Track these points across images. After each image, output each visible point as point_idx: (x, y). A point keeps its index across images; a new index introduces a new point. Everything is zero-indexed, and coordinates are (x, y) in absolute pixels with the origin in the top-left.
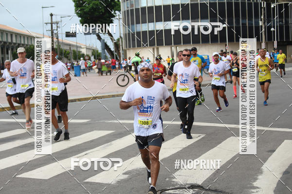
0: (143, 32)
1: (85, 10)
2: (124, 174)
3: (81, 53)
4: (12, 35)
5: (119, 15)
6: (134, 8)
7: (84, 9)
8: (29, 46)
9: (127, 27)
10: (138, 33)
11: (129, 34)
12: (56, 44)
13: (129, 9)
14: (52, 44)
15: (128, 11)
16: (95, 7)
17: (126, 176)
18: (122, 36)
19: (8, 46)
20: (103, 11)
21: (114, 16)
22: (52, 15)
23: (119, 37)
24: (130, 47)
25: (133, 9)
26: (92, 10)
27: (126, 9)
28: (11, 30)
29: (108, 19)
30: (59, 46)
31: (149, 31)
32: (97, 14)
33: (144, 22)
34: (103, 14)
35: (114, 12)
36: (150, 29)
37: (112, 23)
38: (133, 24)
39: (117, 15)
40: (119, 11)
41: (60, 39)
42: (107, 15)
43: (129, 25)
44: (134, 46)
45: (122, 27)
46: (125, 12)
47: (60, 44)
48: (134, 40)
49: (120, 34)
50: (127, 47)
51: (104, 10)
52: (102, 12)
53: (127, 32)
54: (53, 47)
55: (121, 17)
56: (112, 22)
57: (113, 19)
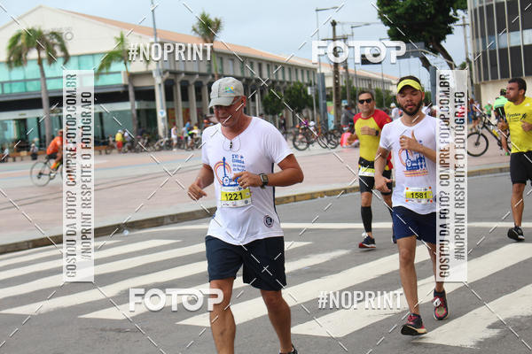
0: (511, 48)
1: (397, 12)
2: (489, 327)
3: (391, 95)
4: (260, 65)
5: (463, 18)
6: (494, 3)
7: (395, 10)
8: (292, 84)
9: (480, 40)
10: (503, 51)
11: (484, 53)
12: (344, 79)
13: (484, 4)
14: (336, 79)
15: (481, 8)
16: (416, 4)
17: (495, 332)
18: (471, 58)
19: (254, 85)
20: (433, 12)
21: (454, 20)
22: (334, 24)
23: (465, 61)
24: (486, 79)
25: (492, 5)
26: (411, 11)
27: (478, 5)
28: (259, 56)
29: (442, 26)
30: (349, 82)
31: (525, 46)
32: (421, 17)
33: (514, 28)
34: (434, 17)
35: (455, 11)
36: (526, 43)
37: (451, 33)
38: (491, 33)
39: (460, 17)
40: (464, 8)
41: (351, 68)
42: (441, 18)
43: (483, 37)
44: (495, 77)
45: (469, 40)
46: (475, 10)
47: (350, 78)
48: (494, 65)
49: (467, 54)
50: (480, 80)
51: (435, 9)
52: (430, 13)
53: (481, 50)
54: (337, 85)
55: (468, 20)
56: (450, 31)
57: (452, 25)
